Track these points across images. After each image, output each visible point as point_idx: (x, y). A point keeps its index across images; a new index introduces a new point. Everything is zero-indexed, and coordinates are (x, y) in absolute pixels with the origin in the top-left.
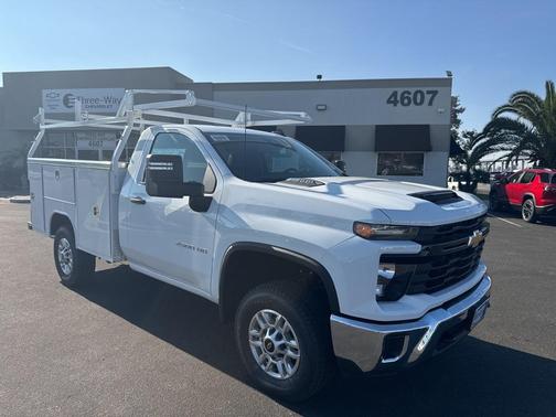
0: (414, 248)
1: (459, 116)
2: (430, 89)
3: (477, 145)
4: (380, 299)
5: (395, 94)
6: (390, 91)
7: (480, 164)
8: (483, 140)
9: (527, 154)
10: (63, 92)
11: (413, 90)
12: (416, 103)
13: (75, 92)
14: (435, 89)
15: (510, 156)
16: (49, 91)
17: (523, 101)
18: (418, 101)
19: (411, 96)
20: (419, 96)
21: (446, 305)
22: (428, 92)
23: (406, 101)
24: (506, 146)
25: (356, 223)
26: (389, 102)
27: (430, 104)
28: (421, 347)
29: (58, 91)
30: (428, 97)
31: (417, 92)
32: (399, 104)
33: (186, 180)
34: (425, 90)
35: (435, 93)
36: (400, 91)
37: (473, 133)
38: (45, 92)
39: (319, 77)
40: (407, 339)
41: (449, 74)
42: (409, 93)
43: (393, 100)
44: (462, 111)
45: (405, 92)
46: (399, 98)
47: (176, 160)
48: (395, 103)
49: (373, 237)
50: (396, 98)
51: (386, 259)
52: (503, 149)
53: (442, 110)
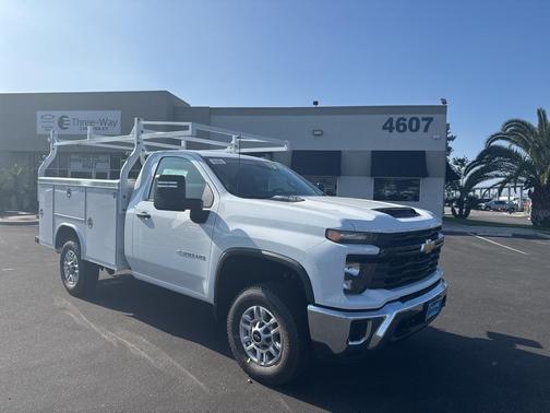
0: (373, 250)
1: (451, 144)
2: (426, 116)
3: (472, 171)
4: (346, 292)
5: (390, 120)
6: (386, 118)
7: (474, 191)
8: (477, 168)
9: (522, 182)
10: (58, 114)
11: (408, 117)
12: (411, 130)
13: (71, 114)
14: (429, 116)
15: (503, 183)
16: (43, 113)
17: (517, 129)
18: (414, 127)
19: (407, 123)
20: (414, 123)
21: (403, 299)
22: (424, 119)
23: (402, 128)
24: (500, 174)
25: (327, 230)
26: (384, 128)
27: (426, 130)
28: (381, 332)
29: (53, 113)
30: (423, 124)
31: (412, 119)
32: (395, 131)
33: (188, 196)
34: (420, 117)
35: (430, 120)
36: (395, 118)
37: (463, 160)
38: (39, 114)
39: (316, 103)
40: (370, 324)
41: (444, 102)
42: (405, 120)
43: (388, 127)
44: (452, 139)
45: (400, 119)
46: (394, 125)
47: (180, 179)
48: (391, 129)
49: (341, 241)
50: (391, 125)
51: (351, 259)
52: (497, 176)
53: (438, 137)
